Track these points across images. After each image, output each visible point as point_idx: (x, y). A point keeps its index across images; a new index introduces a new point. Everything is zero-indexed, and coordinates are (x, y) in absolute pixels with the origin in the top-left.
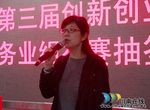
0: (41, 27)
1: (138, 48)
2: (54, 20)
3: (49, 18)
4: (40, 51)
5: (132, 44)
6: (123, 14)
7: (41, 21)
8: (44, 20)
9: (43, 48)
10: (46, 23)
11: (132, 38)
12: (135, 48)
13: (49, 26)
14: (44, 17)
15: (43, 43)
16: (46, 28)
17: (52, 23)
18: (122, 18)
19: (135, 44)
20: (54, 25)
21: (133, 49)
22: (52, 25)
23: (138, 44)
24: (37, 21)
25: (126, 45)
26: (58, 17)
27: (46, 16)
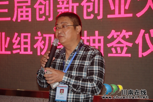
0: (14, 20)
1: (102, 41)
2: (27, 14)
3: (22, 12)
4: (13, 42)
5: (97, 37)
6: (89, 10)
7: (15, 14)
8: (17, 13)
9: (16, 39)
10: (19, 16)
11: (97, 32)
12: (99, 41)
13: (22, 19)
14: (17, 10)
15: (16, 34)
16: (19, 21)
17: (24, 16)
18: (88, 14)
19: (100, 38)
20: (27, 19)
21: (97, 42)
22: (24, 18)
23: (102, 38)
25: (92, 38)
26: (30, 12)
27: (20, 10)
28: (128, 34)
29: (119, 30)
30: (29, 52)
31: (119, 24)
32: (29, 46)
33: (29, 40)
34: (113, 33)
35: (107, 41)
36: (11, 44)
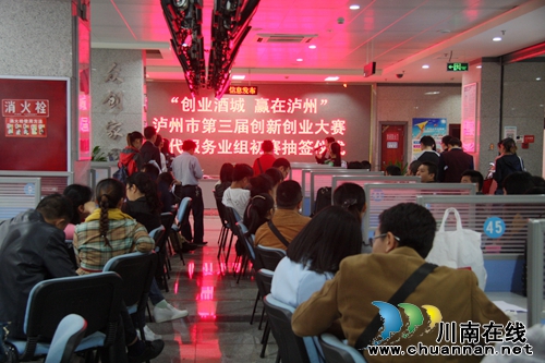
0: (235, 132)
1: (296, 146)
2: (245, 129)
3: (241, 127)
5: (292, 144)
7: (236, 129)
8: (238, 128)
9: (237, 144)
10: (239, 130)
11: (292, 141)
12: (294, 146)
13: (241, 132)
14: (238, 126)
15: (237, 141)
16: (239, 133)
20: (245, 132)
22: (243, 131)
23: (295, 144)
24: (233, 128)
26: (247, 127)
28: (311, 143)
29: (305, 140)
30: (247, 152)
31: (305, 137)
32: (246, 149)
33: (246, 145)
34: (302, 142)
35: (298, 146)
36: (233, 147)
